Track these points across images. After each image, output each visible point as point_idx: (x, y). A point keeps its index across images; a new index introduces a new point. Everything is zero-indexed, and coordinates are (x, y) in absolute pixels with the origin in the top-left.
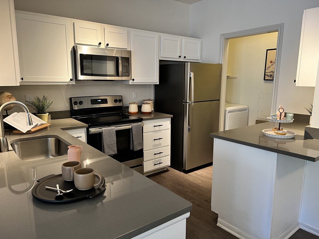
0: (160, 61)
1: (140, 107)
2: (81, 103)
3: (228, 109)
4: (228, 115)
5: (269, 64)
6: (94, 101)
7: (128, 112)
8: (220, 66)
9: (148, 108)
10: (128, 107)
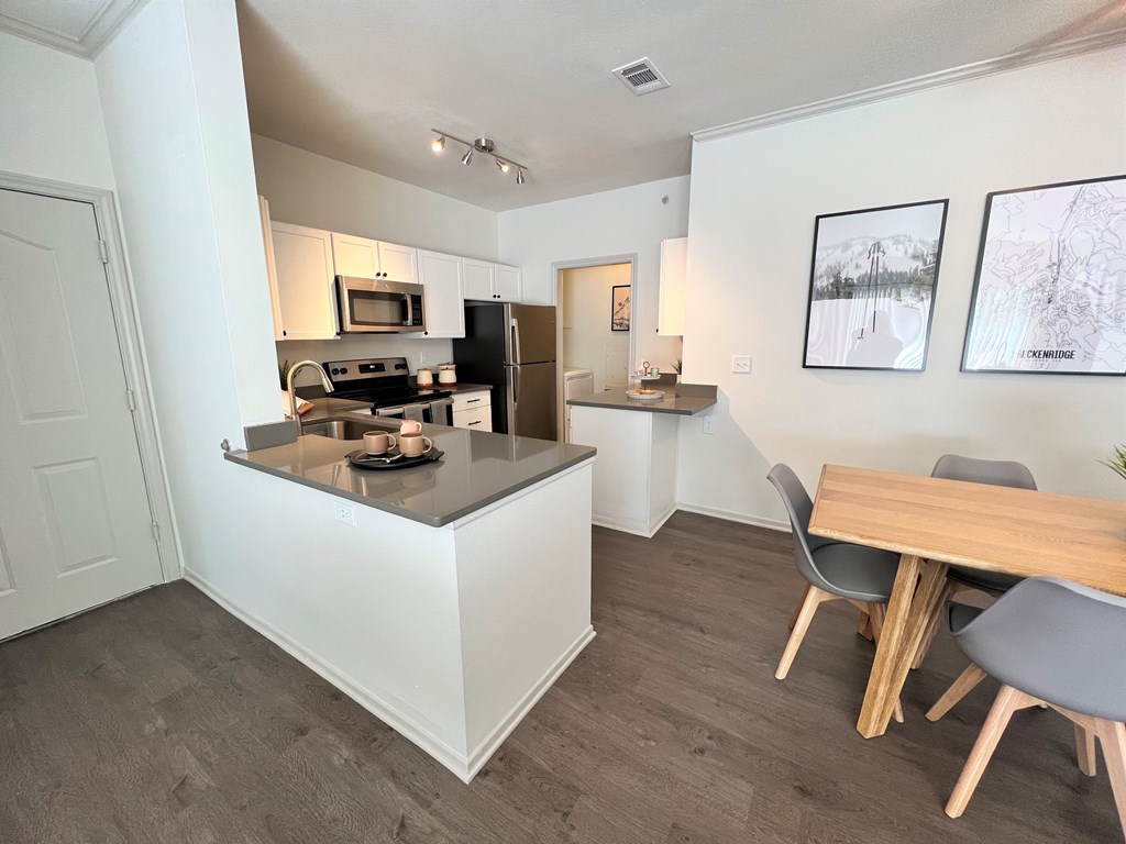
0: (465, 301)
1: (436, 377)
2: (344, 371)
3: (567, 374)
4: (567, 383)
5: (617, 308)
6: (364, 368)
7: (417, 384)
8: (552, 310)
9: (448, 377)
10: (416, 377)
